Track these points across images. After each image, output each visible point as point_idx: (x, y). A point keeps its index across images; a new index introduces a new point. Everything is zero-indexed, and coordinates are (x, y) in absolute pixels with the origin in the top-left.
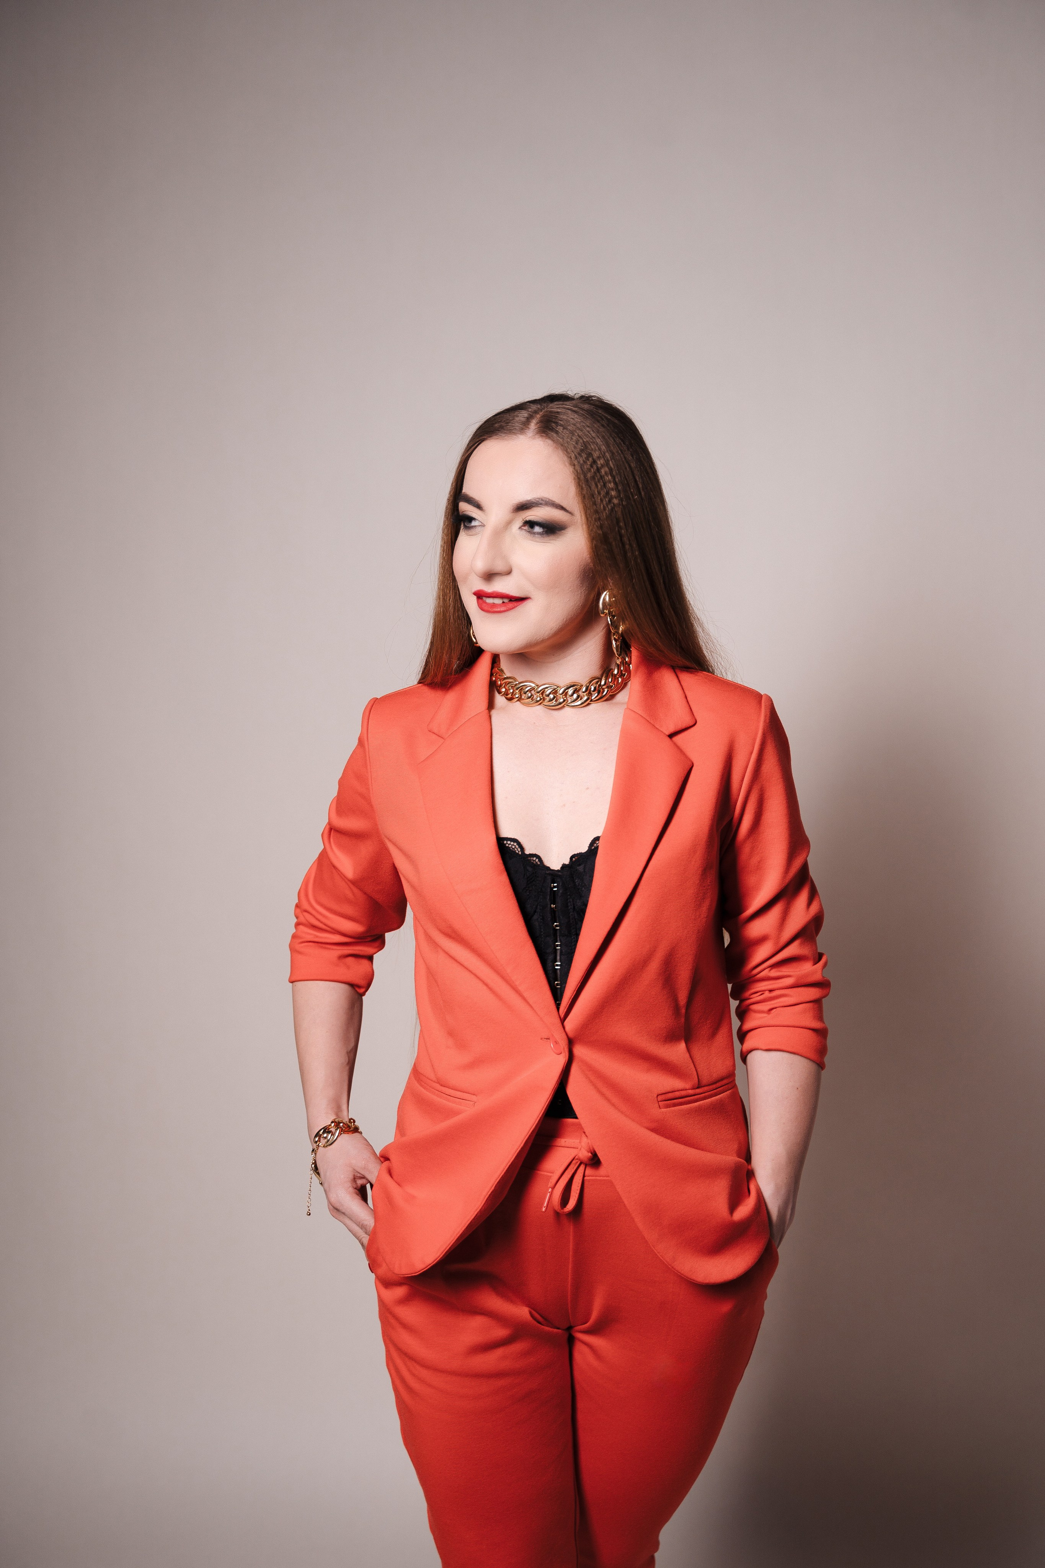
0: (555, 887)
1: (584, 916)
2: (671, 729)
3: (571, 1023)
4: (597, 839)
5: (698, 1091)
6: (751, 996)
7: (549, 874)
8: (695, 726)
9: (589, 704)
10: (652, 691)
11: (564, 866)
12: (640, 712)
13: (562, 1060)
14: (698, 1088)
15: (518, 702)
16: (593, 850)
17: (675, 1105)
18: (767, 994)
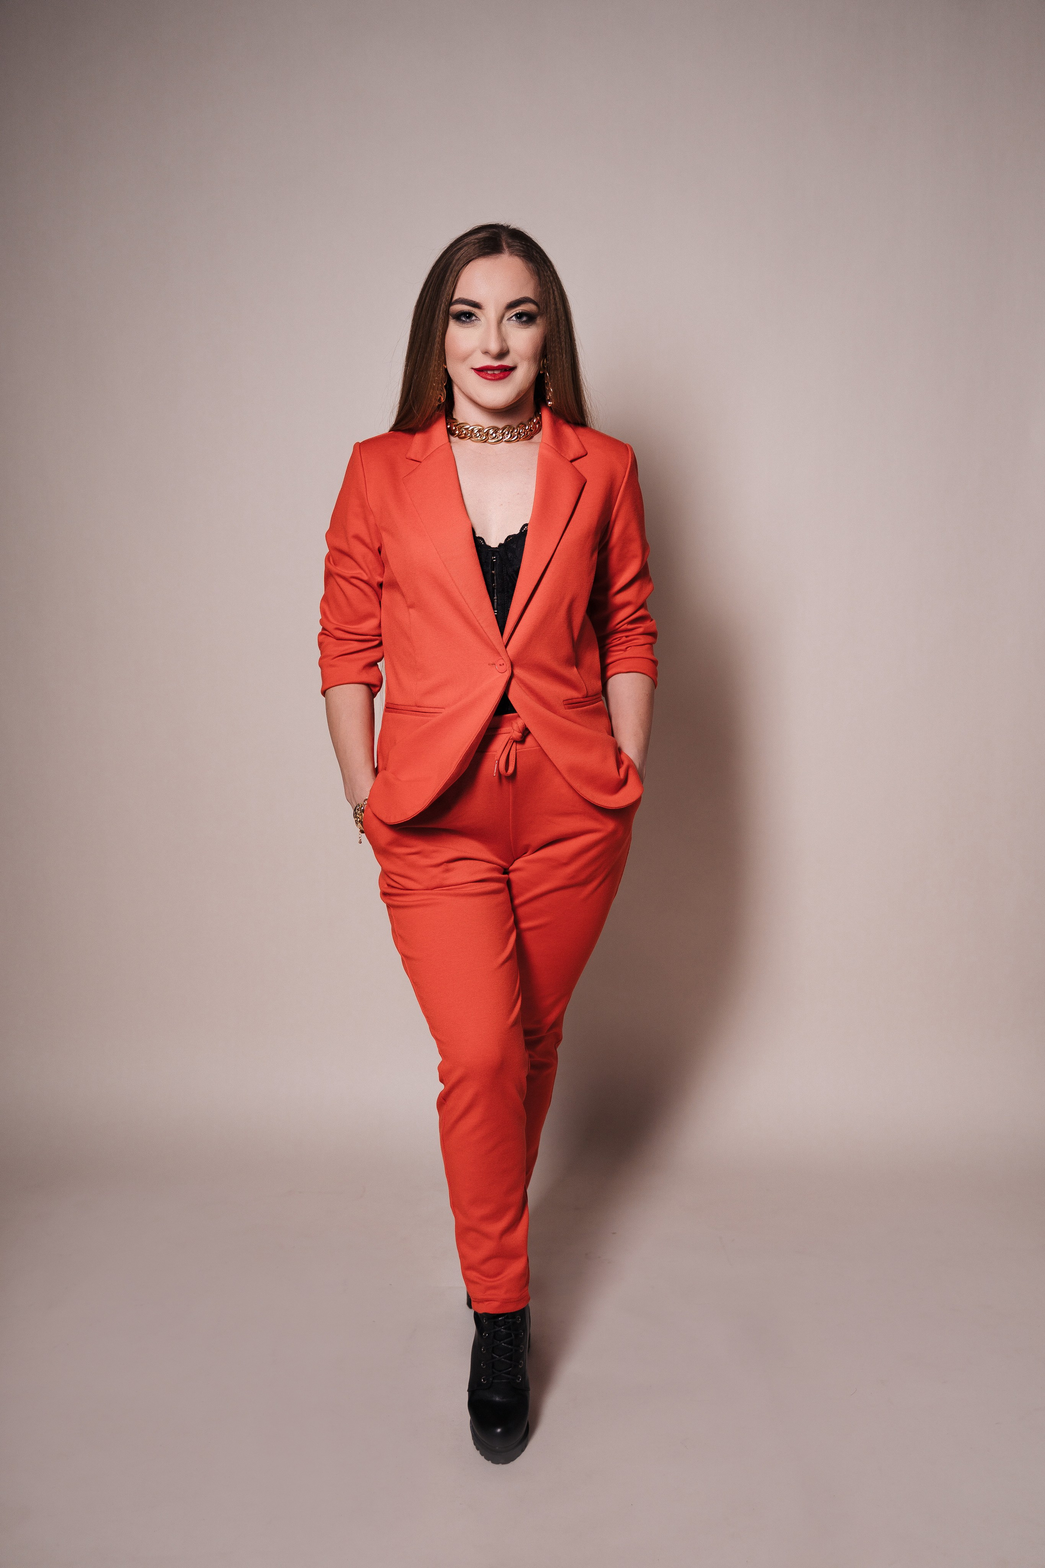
0: (494, 559)
1: (517, 577)
2: (572, 457)
3: (512, 648)
4: (526, 525)
5: (586, 699)
6: (613, 641)
7: (491, 551)
8: (586, 457)
9: (518, 441)
10: (557, 435)
11: (500, 545)
12: (551, 445)
13: (507, 674)
14: (586, 697)
15: (469, 440)
16: (523, 533)
17: (574, 708)
18: (624, 639)
